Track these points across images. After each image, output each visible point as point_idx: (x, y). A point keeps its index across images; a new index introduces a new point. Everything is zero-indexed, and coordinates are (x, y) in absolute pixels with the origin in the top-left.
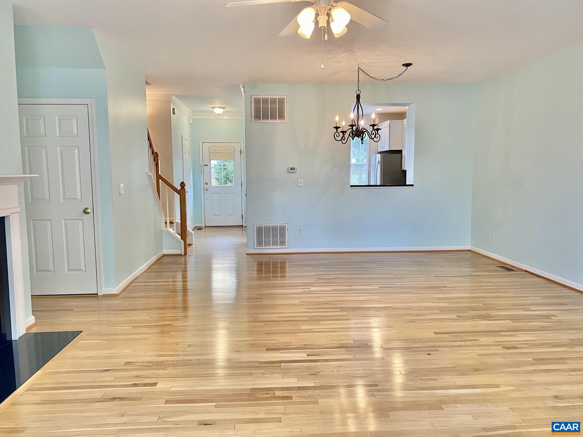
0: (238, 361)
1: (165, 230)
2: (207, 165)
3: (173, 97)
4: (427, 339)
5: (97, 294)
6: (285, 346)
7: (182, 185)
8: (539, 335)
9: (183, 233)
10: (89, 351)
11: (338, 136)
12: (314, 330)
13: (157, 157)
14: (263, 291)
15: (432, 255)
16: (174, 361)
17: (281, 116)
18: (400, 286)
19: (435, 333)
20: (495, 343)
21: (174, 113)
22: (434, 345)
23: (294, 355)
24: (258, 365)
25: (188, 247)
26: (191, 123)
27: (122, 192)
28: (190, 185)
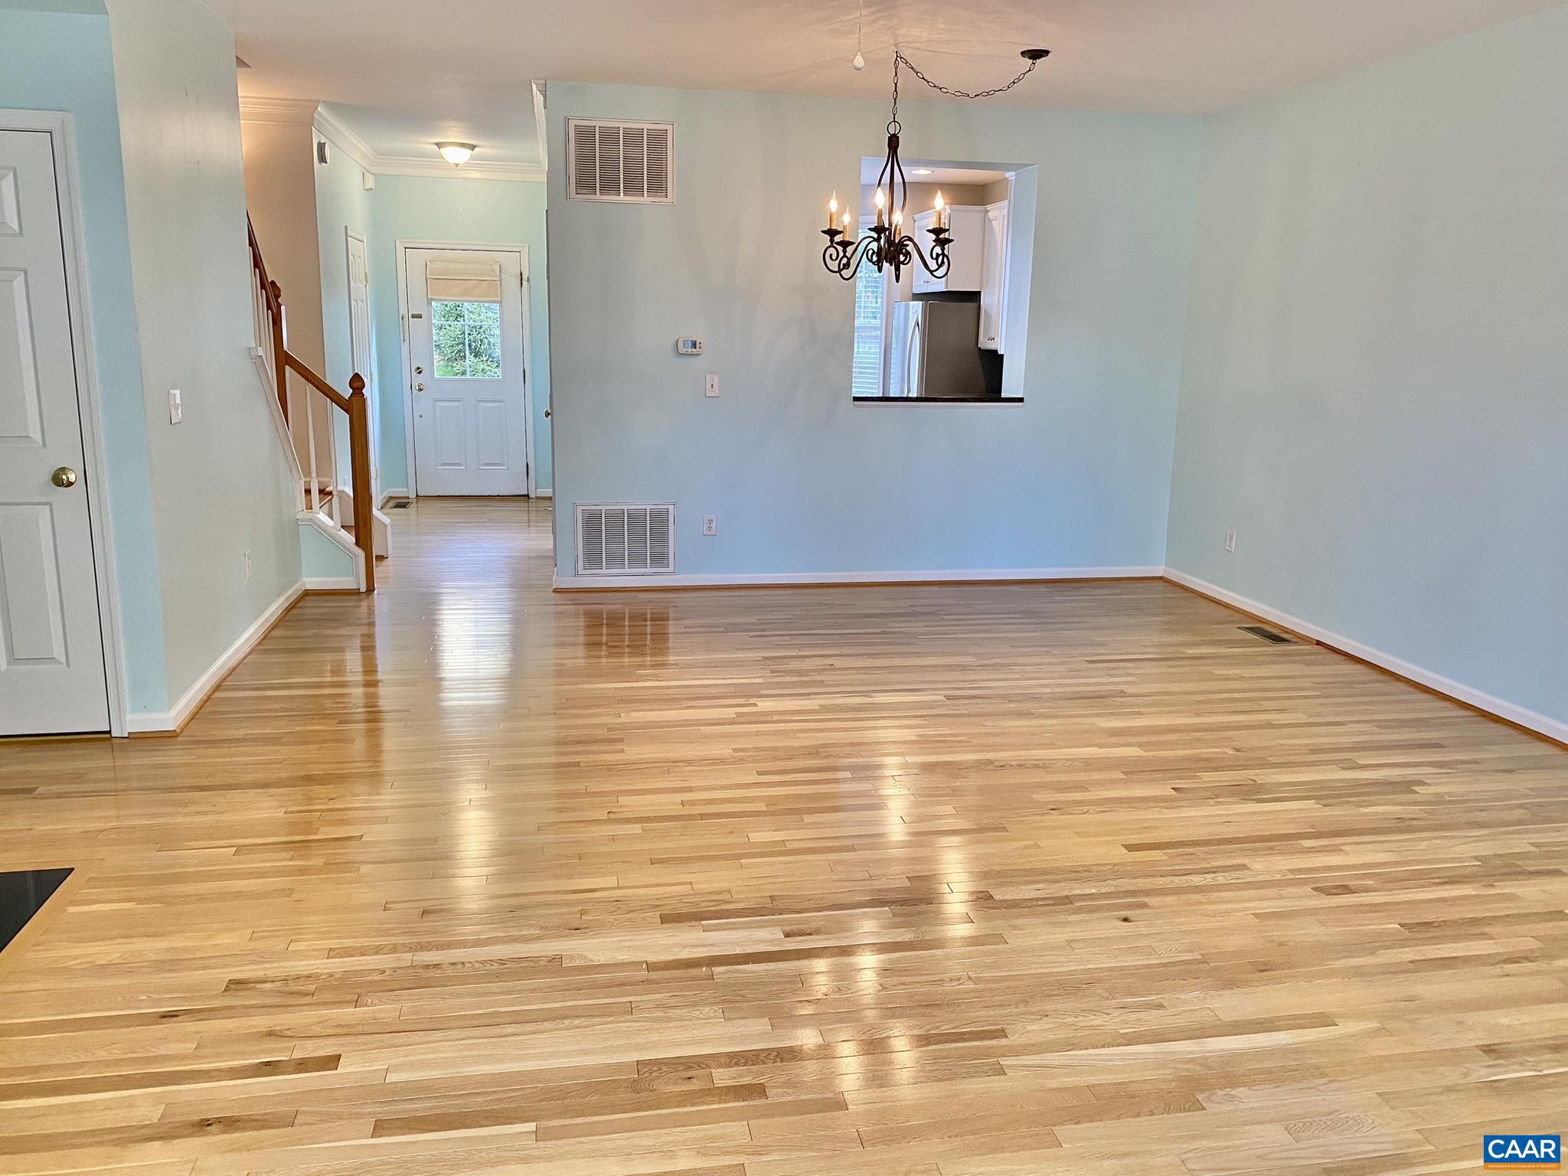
0: (583, 963)
1: (307, 520)
2: (420, 316)
3: (319, 109)
4: (1109, 867)
5: (109, 732)
6: (713, 904)
7: (356, 385)
8: (1395, 844)
9: (362, 527)
10: (101, 943)
11: (834, 258)
12: (790, 846)
13: (277, 296)
14: (622, 715)
15: (1067, 593)
16: (383, 972)
17: (658, 186)
18: (1000, 692)
19: (1130, 848)
20: (1292, 877)
21: (322, 159)
22: (1131, 888)
23: (745, 934)
24: (643, 974)
25: (377, 566)
26: (371, 189)
27: (178, 415)
28: (371, 375)
